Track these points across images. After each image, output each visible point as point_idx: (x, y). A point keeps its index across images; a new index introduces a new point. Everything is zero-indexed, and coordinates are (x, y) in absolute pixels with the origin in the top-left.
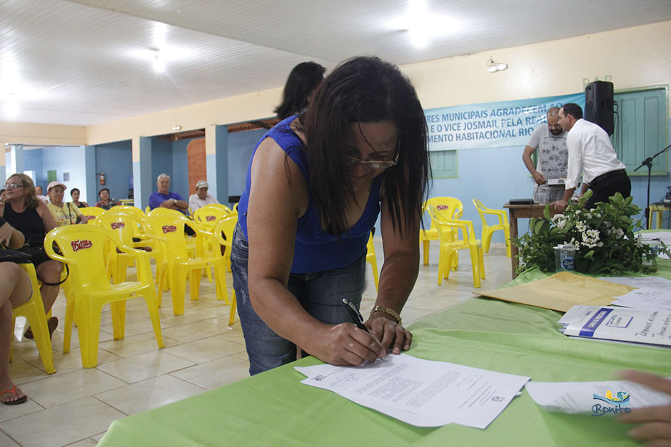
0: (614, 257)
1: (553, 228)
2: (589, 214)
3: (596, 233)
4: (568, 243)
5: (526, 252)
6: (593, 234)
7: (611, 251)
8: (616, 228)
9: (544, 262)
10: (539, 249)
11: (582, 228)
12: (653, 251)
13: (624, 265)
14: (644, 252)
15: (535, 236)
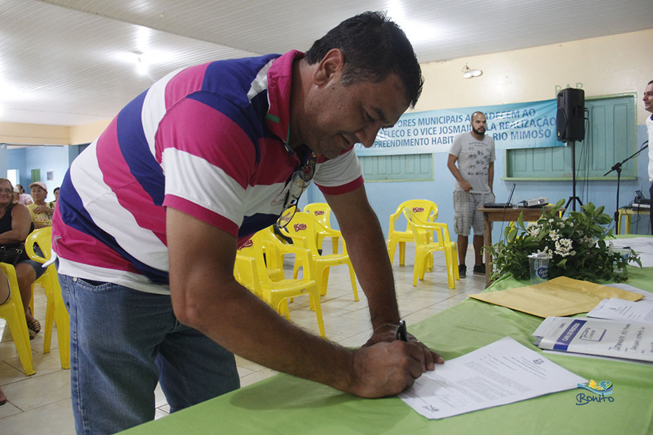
0: (586, 265)
1: (527, 236)
2: (561, 223)
3: (568, 242)
4: (542, 251)
5: (500, 261)
6: (566, 243)
7: (584, 260)
8: (589, 237)
9: (518, 270)
10: (513, 257)
11: (555, 237)
12: (623, 260)
13: (596, 274)
14: (615, 260)
15: (509, 244)
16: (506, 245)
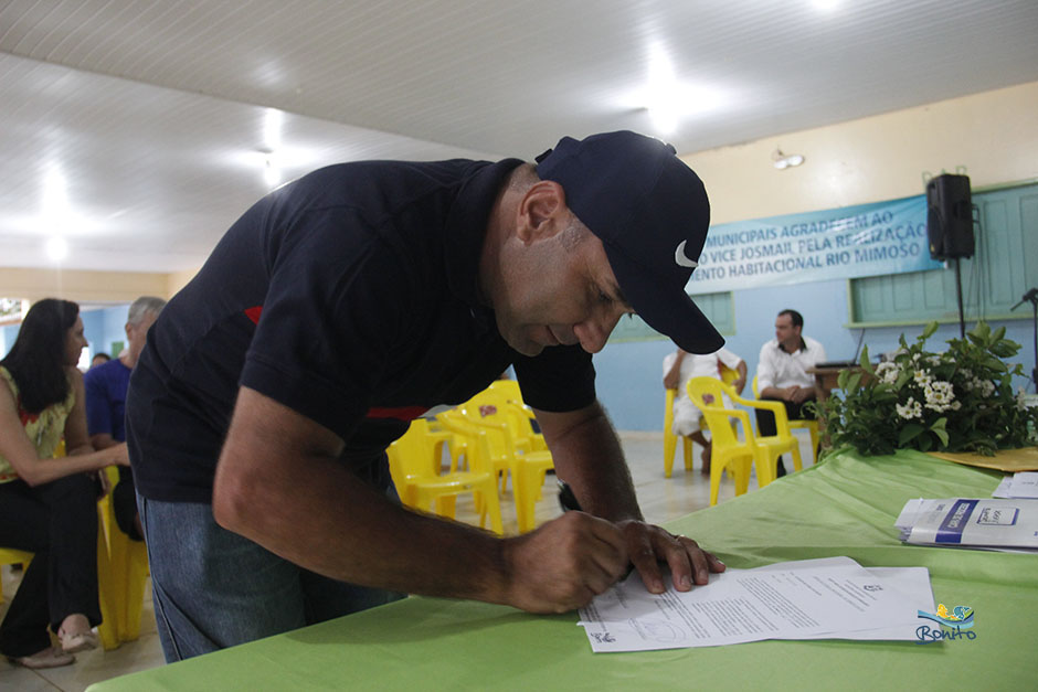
0: (979, 427)
1: (877, 384)
2: (934, 359)
3: (947, 386)
4: (903, 405)
6: (943, 388)
8: (981, 379)
9: (865, 441)
10: (855, 418)
11: (924, 381)
13: (999, 441)
14: (1031, 419)
15: (848, 398)
16: (843, 399)
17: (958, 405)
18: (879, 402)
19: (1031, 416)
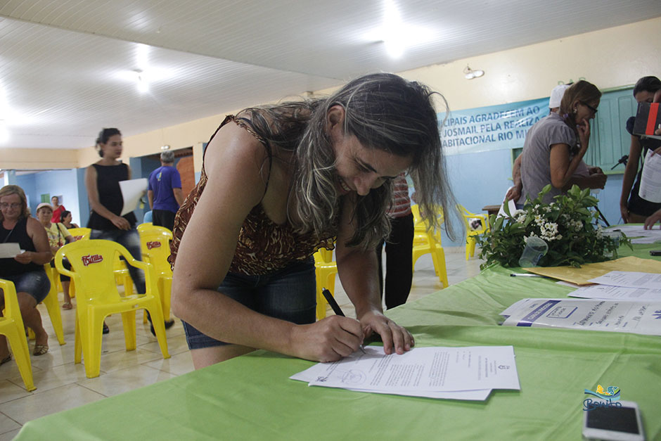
0: (572, 249)
1: (513, 223)
2: (548, 208)
3: (555, 226)
5: (486, 249)
6: (551, 227)
8: (576, 221)
9: (505, 258)
10: (499, 245)
11: (541, 222)
12: (614, 243)
13: (585, 258)
15: (495, 232)
17: (560, 237)
18: (514, 235)
19: (605, 242)
